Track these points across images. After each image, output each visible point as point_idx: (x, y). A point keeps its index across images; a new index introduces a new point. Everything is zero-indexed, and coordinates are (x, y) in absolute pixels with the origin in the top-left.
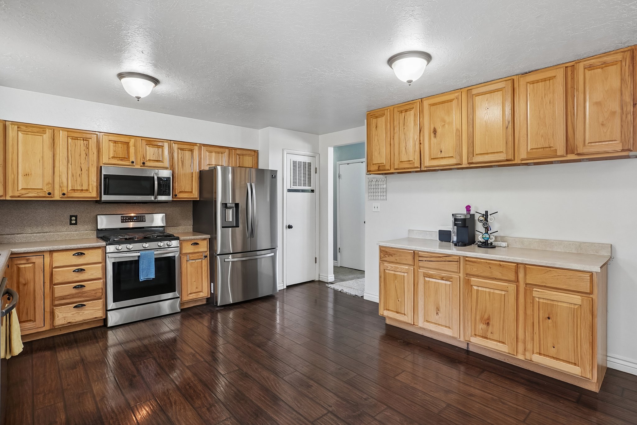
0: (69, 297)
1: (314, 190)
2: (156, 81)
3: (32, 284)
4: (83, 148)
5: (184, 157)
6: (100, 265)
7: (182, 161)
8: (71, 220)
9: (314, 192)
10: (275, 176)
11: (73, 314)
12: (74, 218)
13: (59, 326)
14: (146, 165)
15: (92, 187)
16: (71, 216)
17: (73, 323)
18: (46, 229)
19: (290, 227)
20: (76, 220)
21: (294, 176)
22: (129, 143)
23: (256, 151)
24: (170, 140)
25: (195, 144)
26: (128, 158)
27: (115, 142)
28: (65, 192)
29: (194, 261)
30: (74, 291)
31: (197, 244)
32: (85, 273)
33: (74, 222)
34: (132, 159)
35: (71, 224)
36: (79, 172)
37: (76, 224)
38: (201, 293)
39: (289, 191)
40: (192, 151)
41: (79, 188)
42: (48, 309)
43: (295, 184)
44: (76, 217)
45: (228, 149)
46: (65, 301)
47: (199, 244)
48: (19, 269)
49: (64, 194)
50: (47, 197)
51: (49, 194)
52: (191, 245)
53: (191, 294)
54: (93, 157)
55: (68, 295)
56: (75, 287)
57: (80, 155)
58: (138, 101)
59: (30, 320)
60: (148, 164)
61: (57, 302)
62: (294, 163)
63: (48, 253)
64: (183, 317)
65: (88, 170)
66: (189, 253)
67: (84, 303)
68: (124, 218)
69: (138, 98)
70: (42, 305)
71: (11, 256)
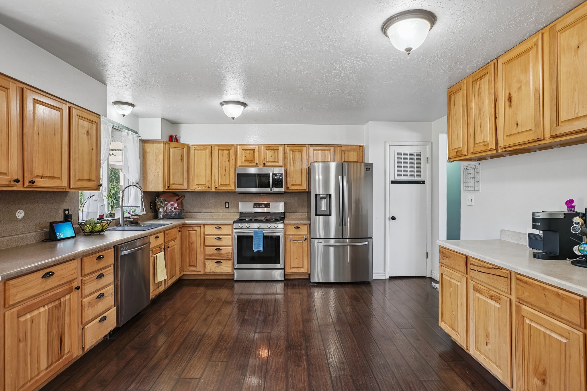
0: (213, 255)
1: (425, 181)
2: (245, 105)
3: (195, 243)
4: (227, 156)
5: (294, 157)
6: (230, 236)
7: (293, 160)
8: (226, 205)
9: (425, 183)
10: (370, 169)
11: (215, 267)
12: (227, 204)
13: (208, 273)
14: (266, 165)
15: (232, 183)
16: (226, 202)
17: (215, 273)
18: (213, 211)
19: (393, 218)
20: (229, 205)
21: (399, 167)
22: (255, 149)
23: (362, 146)
24: (284, 144)
25: (304, 145)
26: (253, 161)
27: (246, 150)
28: (217, 186)
29: (296, 242)
30: (216, 252)
31: (299, 228)
32: (221, 240)
33: (227, 206)
34: (257, 161)
35: (226, 208)
36: (224, 173)
37: (228, 208)
38: (302, 269)
39: (393, 182)
40: (301, 151)
41: (224, 183)
42: (203, 261)
43: (399, 175)
44: (229, 203)
45: (333, 146)
46: (208, 257)
47: (300, 228)
48: (189, 233)
49: (216, 188)
50: (207, 190)
51: (209, 188)
52: (294, 228)
53: (293, 268)
54: (232, 162)
55: (212, 254)
56: (216, 249)
57: (225, 162)
58: (233, 120)
59: (195, 266)
60: (267, 164)
61: (207, 258)
62: (399, 155)
63: (203, 225)
64: (285, 285)
65: (229, 171)
66: (293, 235)
67: (221, 261)
68: (255, 205)
69: (233, 118)
70: (199, 258)
71: (185, 225)
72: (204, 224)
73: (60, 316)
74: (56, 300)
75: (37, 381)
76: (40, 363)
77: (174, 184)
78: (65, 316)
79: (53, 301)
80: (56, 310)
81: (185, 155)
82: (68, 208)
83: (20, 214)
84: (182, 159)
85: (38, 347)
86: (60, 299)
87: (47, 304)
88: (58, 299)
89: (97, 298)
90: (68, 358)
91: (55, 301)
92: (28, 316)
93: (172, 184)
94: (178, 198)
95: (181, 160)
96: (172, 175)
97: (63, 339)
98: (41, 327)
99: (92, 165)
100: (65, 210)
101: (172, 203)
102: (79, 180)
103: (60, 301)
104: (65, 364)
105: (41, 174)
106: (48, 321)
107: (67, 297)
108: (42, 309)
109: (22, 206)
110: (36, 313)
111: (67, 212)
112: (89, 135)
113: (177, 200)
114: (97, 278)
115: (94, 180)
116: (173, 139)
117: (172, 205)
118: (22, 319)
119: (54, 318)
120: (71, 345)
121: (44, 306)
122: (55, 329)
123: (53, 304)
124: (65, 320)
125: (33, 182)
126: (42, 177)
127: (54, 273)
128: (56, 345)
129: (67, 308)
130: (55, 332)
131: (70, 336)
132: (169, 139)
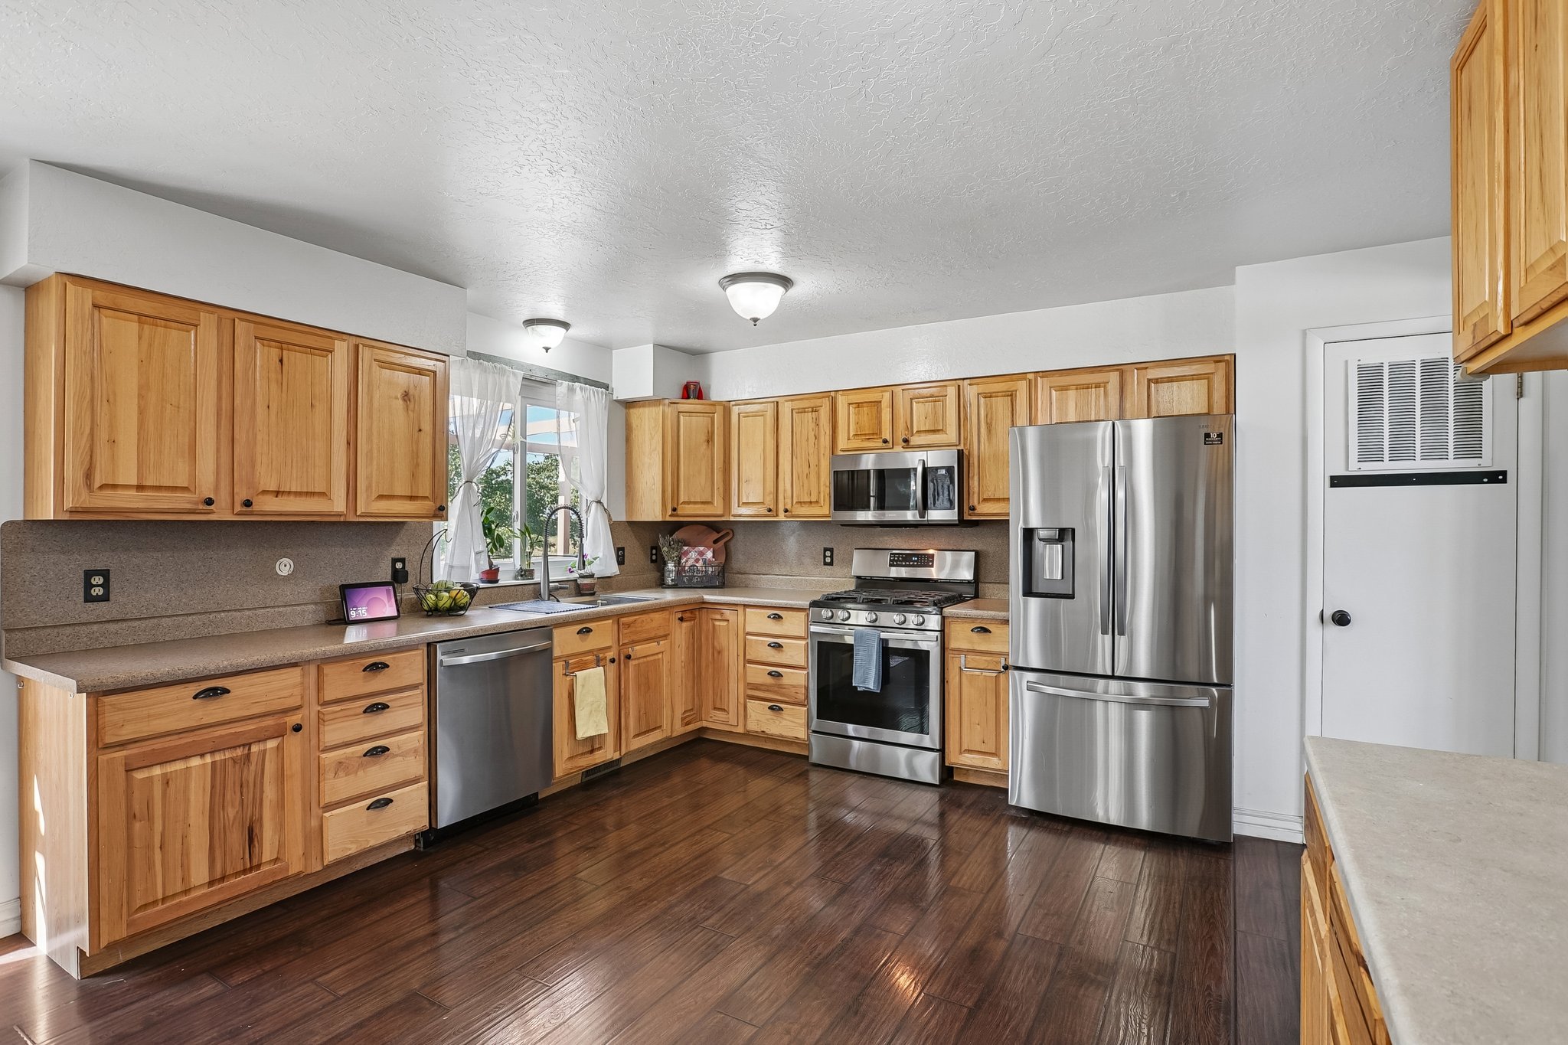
0: (763, 688)
1: (1504, 474)
3: (726, 653)
4: (812, 425)
5: (992, 413)
6: (803, 642)
7: (987, 424)
8: (825, 557)
9: (1504, 481)
10: (1220, 435)
11: (767, 720)
12: (828, 553)
13: (753, 732)
14: (912, 443)
15: (824, 496)
16: (826, 550)
17: (767, 734)
18: (795, 570)
19: (1341, 619)
21: (1370, 423)
22: (880, 402)
23: (1227, 358)
24: (963, 379)
25: (1022, 376)
26: (876, 433)
27: (859, 405)
28: (788, 507)
29: (977, 673)
30: (769, 680)
31: (985, 630)
32: (782, 651)
33: (828, 560)
34: (886, 435)
35: (826, 564)
36: (806, 470)
37: (831, 564)
38: (995, 759)
39: (1337, 482)
40: (1012, 395)
41: (807, 500)
42: (742, 700)
43: (1368, 451)
44: (831, 550)
45: (1117, 370)
46: (754, 691)
47: (990, 632)
48: (714, 625)
49: (786, 511)
50: (766, 516)
51: (770, 510)
52: (972, 631)
53: (969, 751)
54: (825, 441)
55: (762, 685)
56: (770, 674)
57: (808, 440)
58: (755, 325)
59: (724, 710)
60: (915, 440)
61: (750, 692)
62: (1369, 376)
63: (742, 608)
64: (942, 798)
65: (818, 466)
66: (969, 651)
67: (782, 706)
68: (895, 557)
69: (755, 320)
70: (735, 690)
71: (702, 606)
72: (746, 606)
73: (248, 782)
74: (239, 746)
75: (179, 905)
76: (189, 869)
77: (689, 503)
78: (262, 783)
79: (231, 748)
80: (234, 767)
81: (718, 428)
82: (403, 556)
83: (285, 567)
84: (710, 440)
85: (184, 837)
86: (250, 745)
87: (212, 753)
88: (244, 745)
89: (365, 755)
90: (273, 872)
91: (235, 747)
92: (157, 771)
93: (684, 503)
94: (716, 536)
95: (708, 442)
96: (684, 480)
97: (256, 830)
98: (192, 798)
99: (417, 465)
100: (395, 561)
101: (701, 548)
102: (381, 497)
103: (250, 749)
104: (262, 884)
105: (273, 488)
106: (213, 787)
107: (271, 744)
108: (196, 762)
109: (289, 550)
110: (179, 766)
111: (399, 565)
112: (409, 400)
113: (715, 542)
114: (365, 712)
115: (425, 498)
116: (692, 391)
117: (701, 554)
118: (140, 775)
119: (229, 784)
120: (281, 846)
121: (202, 755)
122: (233, 806)
123: (228, 754)
124: (262, 792)
125: (248, 503)
126: (277, 493)
127: (228, 691)
128: (236, 839)
129: (270, 767)
130: (231, 812)
131: (281, 826)
132: (680, 393)
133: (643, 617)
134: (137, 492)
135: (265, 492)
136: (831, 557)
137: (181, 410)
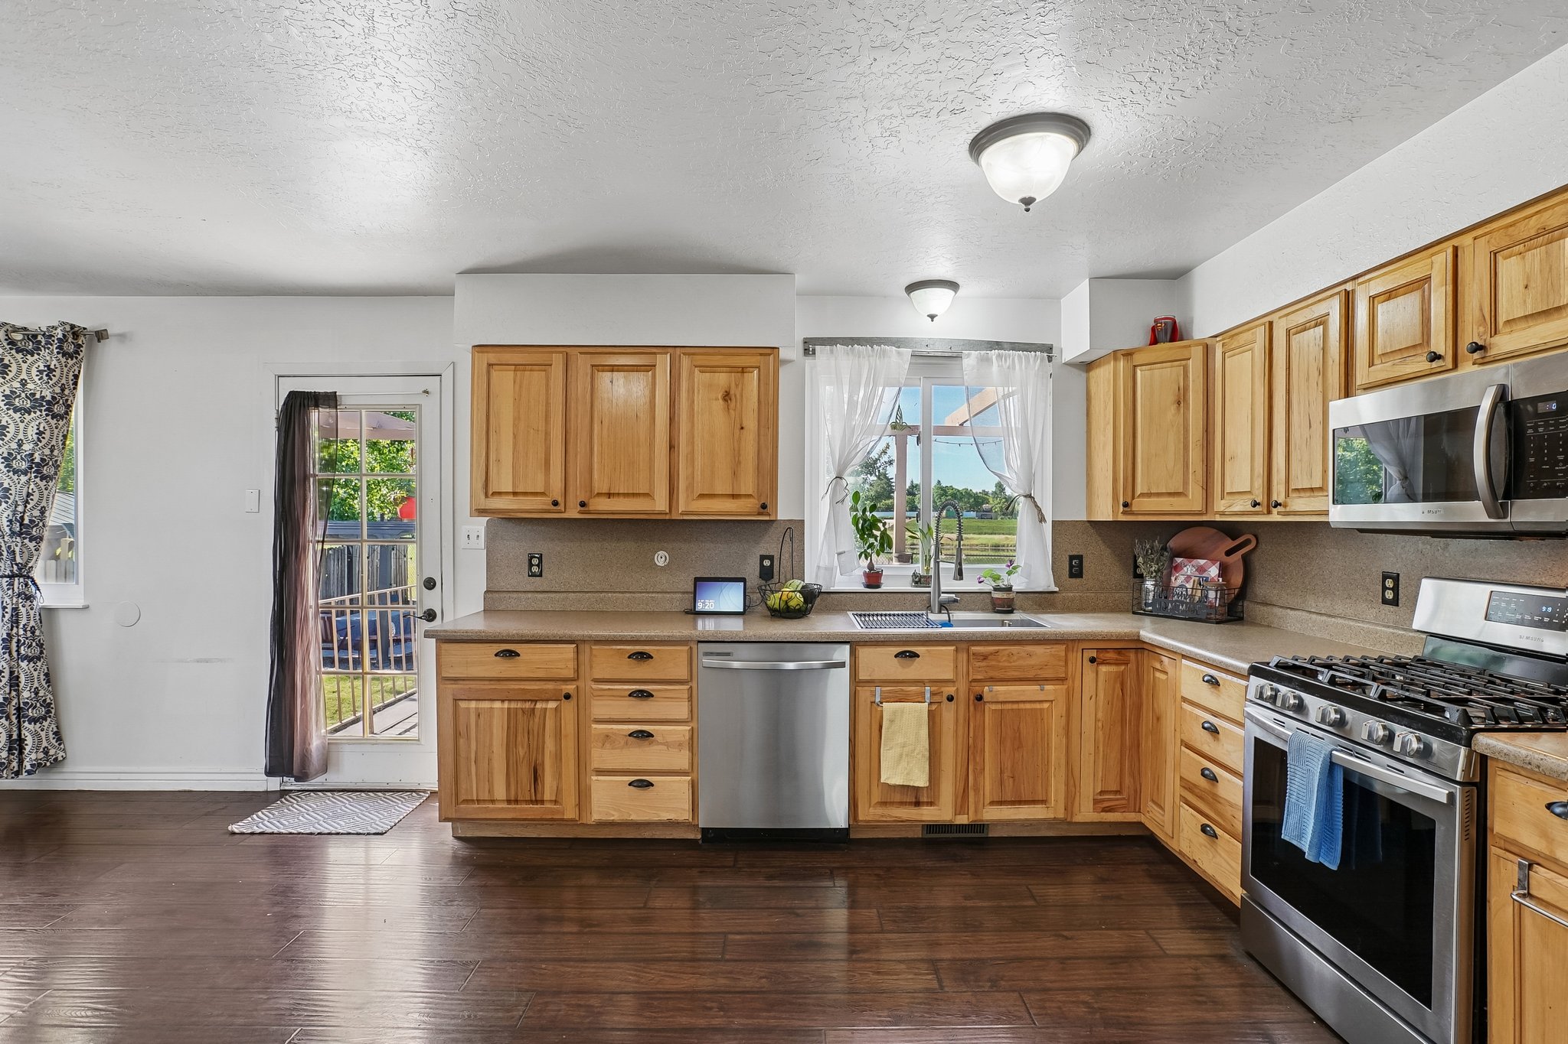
0: (1197, 791)
3: (1164, 722)
6: (1241, 732)
8: (1384, 588)
11: (1200, 846)
12: (1389, 583)
16: (1385, 577)
18: (1339, 608)
28: (1281, 497)
30: (1204, 782)
32: (1217, 739)
33: (1389, 595)
35: (1385, 601)
36: (1306, 433)
37: (1393, 602)
42: (1176, 800)
44: (1396, 579)
46: (1188, 792)
48: (1154, 676)
49: (1278, 504)
50: (1255, 514)
51: (1255, 505)
55: (1194, 785)
56: (1204, 772)
59: (1162, 808)
61: (1184, 792)
63: (1181, 658)
67: (1218, 831)
71: (1140, 647)
72: (1188, 658)
73: (533, 731)
74: (529, 701)
76: (493, 784)
77: (1149, 495)
78: (544, 735)
79: (522, 700)
80: (524, 716)
81: (1193, 381)
82: (772, 554)
83: (661, 559)
84: (1181, 401)
85: (490, 760)
86: (536, 701)
87: (510, 700)
88: (532, 701)
89: (630, 735)
90: (552, 811)
91: (525, 701)
92: (473, 705)
93: (1142, 495)
94: (1230, 544)
95: (1179, 403)
96: (1143, 462)
97: (539, 772)
98: (495, 731)
100: (763, 558)
101: (1202, 562)
102: (702, 496)
103: (535, 705)
104: (544, 817)
105: (605, 490)
106: (508, 728)
107: (552, 705)
108: (497, 705)
109: (665, 545)
110: (486, 705)
111: (767, 563)
112: (730, 399)
113: (1229, 553)
114: (630, 695)
117: (1201, 569)
118: (462, 705)
119: (520, 730)
120: (559, 791)
121: (503, 701)
122: (523, 747)
123: (520, 705)
124: (544, 742)
125: (583, 504)
126: (609, 495)
127: (518, 655)
128: (525, 774)
129: (550, 724)
130: (522, 752)
131: (559, 775)
132: (1148, 338)
133: (1014, 649)
134: (514, 496)
135: (599, 494)
136: (1396, 589)
137: (540, 432)
